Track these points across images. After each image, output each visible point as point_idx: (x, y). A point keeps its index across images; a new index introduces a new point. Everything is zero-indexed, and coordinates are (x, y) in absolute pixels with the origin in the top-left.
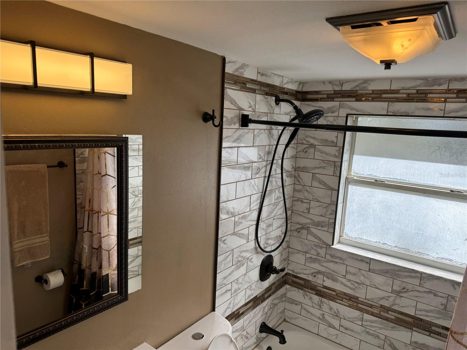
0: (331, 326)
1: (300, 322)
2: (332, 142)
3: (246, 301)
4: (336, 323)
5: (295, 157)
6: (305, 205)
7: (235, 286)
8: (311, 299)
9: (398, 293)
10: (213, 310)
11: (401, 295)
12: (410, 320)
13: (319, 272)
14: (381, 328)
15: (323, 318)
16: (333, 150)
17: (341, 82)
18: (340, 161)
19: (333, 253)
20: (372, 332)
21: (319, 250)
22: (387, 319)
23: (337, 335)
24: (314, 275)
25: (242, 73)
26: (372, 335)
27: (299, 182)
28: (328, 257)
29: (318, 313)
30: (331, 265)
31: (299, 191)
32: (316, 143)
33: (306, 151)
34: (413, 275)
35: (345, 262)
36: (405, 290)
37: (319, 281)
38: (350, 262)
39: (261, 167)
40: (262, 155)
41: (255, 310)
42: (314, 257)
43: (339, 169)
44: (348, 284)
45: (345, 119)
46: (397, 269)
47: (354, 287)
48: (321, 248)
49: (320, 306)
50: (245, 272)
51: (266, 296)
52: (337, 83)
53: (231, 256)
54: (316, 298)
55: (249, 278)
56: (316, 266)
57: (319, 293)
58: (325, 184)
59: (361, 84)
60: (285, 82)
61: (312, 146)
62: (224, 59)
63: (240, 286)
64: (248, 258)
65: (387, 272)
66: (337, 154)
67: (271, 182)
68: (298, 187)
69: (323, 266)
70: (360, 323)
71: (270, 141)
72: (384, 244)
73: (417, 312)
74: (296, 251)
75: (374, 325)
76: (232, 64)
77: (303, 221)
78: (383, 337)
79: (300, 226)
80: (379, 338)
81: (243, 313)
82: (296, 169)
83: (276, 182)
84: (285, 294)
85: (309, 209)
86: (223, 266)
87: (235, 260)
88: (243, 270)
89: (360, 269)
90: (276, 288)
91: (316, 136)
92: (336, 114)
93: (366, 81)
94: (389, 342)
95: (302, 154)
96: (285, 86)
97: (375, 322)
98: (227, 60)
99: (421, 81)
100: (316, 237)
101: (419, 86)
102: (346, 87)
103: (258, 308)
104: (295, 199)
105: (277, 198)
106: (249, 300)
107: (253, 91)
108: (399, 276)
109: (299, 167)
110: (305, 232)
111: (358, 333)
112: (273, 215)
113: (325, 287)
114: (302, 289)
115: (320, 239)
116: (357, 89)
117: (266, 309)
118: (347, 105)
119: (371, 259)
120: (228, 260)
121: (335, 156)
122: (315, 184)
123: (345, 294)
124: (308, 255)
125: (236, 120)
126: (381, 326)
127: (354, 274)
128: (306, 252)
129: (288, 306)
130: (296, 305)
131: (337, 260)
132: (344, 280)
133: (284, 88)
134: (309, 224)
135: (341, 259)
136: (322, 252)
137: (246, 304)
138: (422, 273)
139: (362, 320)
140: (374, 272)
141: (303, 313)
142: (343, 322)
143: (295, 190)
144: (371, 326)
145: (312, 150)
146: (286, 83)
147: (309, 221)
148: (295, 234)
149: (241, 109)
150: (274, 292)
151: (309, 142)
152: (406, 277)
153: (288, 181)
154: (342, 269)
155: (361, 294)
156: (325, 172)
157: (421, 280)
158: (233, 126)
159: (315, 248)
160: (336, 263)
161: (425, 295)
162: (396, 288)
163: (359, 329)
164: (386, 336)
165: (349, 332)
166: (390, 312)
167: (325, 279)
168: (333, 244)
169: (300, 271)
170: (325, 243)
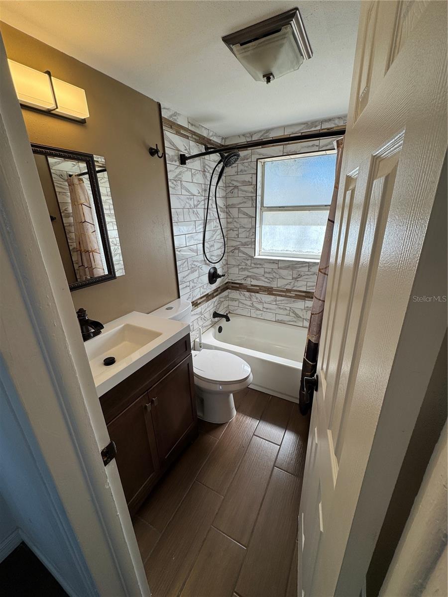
0: (258, 309)
1: (239, 311)
2: (249, 182)
3: (202, 296)
4: (260, 307)
5: (225, 198)
6: (236, 232)
7: (192, 285)
8: (244, 295)
9: (295, 279)
10: (179, 297)
11: (298, 279)
12: (304, 294)
13: (248, 277)
14: (287, 303)
15: (253, 306)
16: (250, 188)
17: (251, 134)
18: (255, 195)
19: (255, 261)
20: (282, 307)
21: (247, 262)
22: (290, 297)
23: (262, 314)
24: (245, 279)
25: (175, 120)
26: (282, 309)
27: (230, 216)
28: (253, 265)
29: (249, 303)
30: (255, 270)
31: (231, 223)
32: (238, 184)
33: (232, 192)
34: (304, 265)
35: (264, 266)
36: (300, 276)
37: (249, 282)
38: (266, 265)
39: (200, 200)
40: (200, 191)
41: (208, 302)
42: (244, 267)
43: (255, 202)
44: (266, 280)
45: (256, 162)
46: (294, 263)
47: (269, 281)
48: (248, 260)
49: (250, 298)
50: (198, 276)
51: (215, 294)
52: (248, 135)
53: (186, 263)
54: (247, 294)
55: (201, 280)
56: (246, 273)
57: (249, 290)
58: (247, 214)
59: (264, 133)
60: (211, 134)
61: (236, 187)
62: (159, 105)
63: (195, 285)
64: (199, 267)
65: (289, 267)
66: (253, 191)
67: (210, 213)
68: (230, 220)
69: (250, 272)
70: (275, 303)
71: (205, 182)
72: (287, 250)
73: (308, 288)
74: (232, 266)
75: (283, 302)
76: (167, 110)
77: (234, 244)
78: (288, 309)
79: (233, 248)
80: (286, 309)
81: (200, 303)
82: (227, 206)
83: (213, 214)
84: (228, 295)
85: (238, 235)
86: (181, 269)
87: (190, 266)
88: (196, 274)
89: (272, 269)
90: (221, 290)
91: (238, 179)
92: (250, 160)
93: (268, 131)
94: (292, 311)
95: (230, 195)
96: (211, 138)
97: (283, 300)
98: (162, 106)
99: (304, 125)
100: (244, 253)
101: (303, 129)
102: (255, 138)
103: (210, 301)
104: (228, 229)
105: (215, 227)
106: (203, 295)
107: (187, 137)
108: (296, 268)
109: (229, 205)
110: (237, 251)
111: (274, 310)
112: (214, 238)
113: (252, 285)
114: (238, 290)
115: (247, 254)
116: (262, 138)
117: (216, 304)
118: (256, 151)
119: (279, 260)
120: (184, 265)
121: (252, 192)
122: (241, 215)
123: (264, 287)
124: (240, 267)
125: (176, 158)
126: (287, 302)
127: (269, 273)
128: (239, 265)
129: (231, 303)
130: (236, 301)
131: (258, 266)
132: (263, 278)
133: (211, 140)
134: (239, 245)
135: (261, 265)
136: (249, 262)
137: (201, 298)
138: (309, 263)
139: (276, 301)
140: (281, 268)
141: (241, 305)
142: (265, 306)
143: (228, 223)
144: (281, 303)
145: (236, 190)
146: (212, 136)
147: (239, 243)
148: (231, 254)
149: (179, 150)
150: (220, 293)
151: (233, 184)
152: (300, 267)
153: (222, 215)
154: (261, 271)
155: (274, 285)
156: (246, 205)
157: (309, 267)
158: (174, 163)
159: (244, 261)
160: (258, 268)
161: (311, 276)
162: (295, 276)
163: (274, 307)
164: (290, 307)
165: (268, 310)
166: (292, 292)
167: (252, 280)
168: (255, 256)
169: (236, 279)
170: (250, 256)
